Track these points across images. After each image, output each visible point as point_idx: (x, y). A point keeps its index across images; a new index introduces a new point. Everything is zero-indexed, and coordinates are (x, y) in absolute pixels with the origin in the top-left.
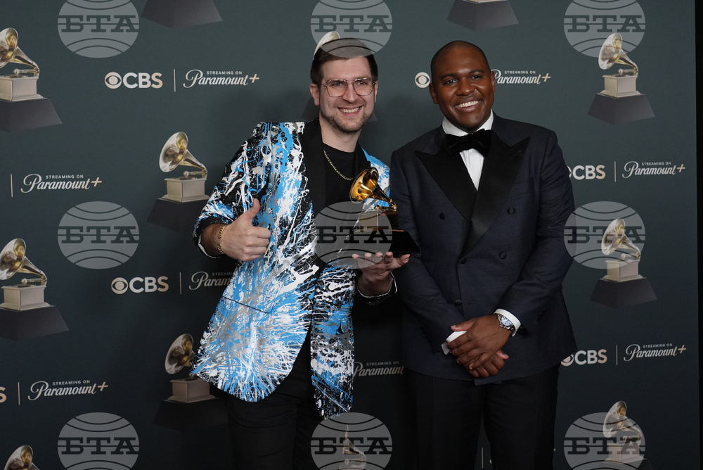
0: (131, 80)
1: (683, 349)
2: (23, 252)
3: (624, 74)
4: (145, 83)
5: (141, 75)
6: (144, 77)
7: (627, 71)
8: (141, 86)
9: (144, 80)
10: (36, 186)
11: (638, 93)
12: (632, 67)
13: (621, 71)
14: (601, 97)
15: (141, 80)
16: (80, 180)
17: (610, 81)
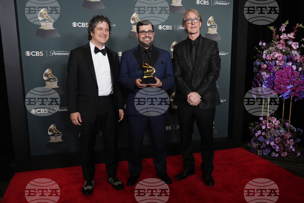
0: (80, 25)
1: (225, 100)
2: (51, 72)
3: (214, 28)
4: (84, 26)
5: (82, 23)
6: (83, 24)
7: (214, 27)
8: (83, 26)
9: (83, 25)
10: (54, 54)
11: (217, 33)
12: (215, 26)
13: (213, 27)
14: (207, 34)
15: (82, 25)
16: (66, 53)
17: (210, 29)
